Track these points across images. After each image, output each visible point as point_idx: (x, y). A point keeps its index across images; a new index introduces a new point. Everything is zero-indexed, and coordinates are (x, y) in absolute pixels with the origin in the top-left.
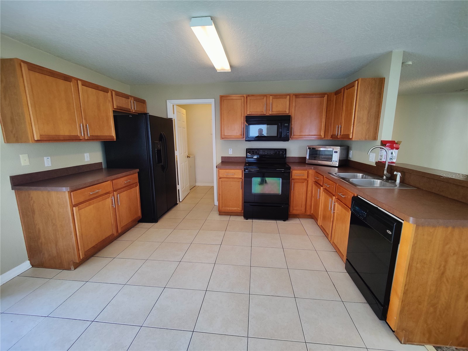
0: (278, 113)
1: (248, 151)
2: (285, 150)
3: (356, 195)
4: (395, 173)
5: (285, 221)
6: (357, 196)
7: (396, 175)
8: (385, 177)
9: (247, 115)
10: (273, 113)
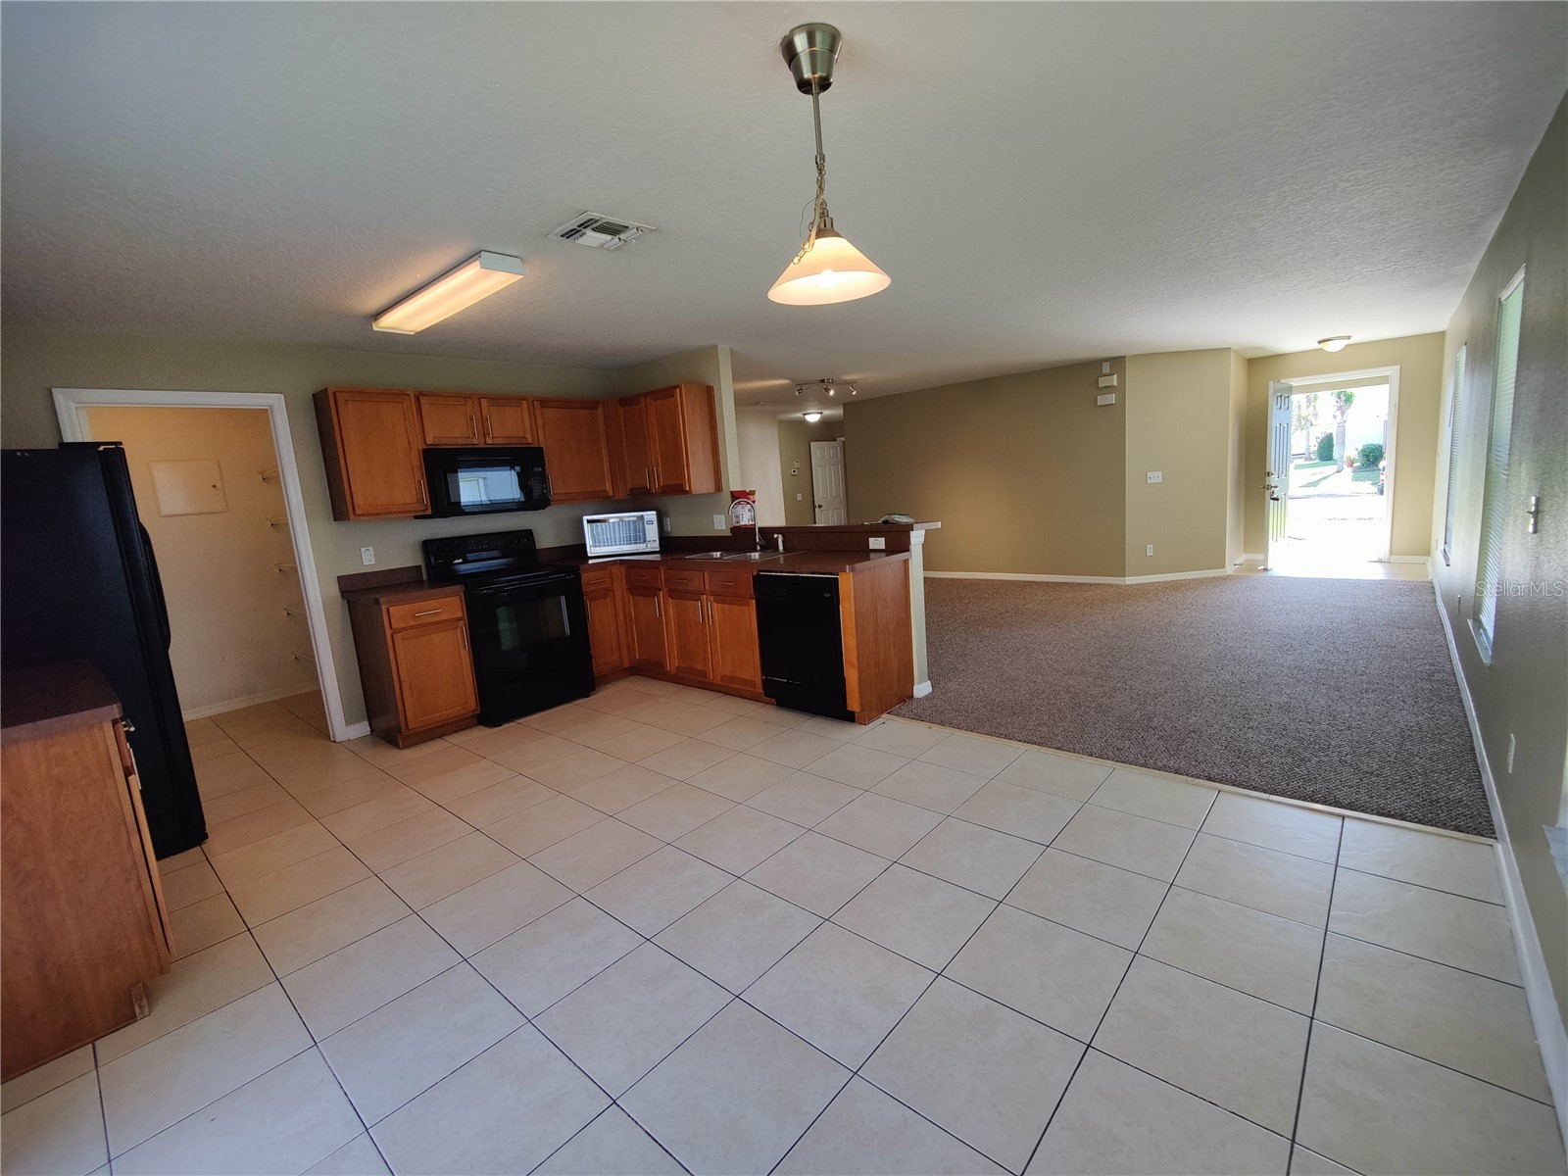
0: (508, 441)
1: (429, 547)
2: (528, 534)
3: (755, 573)
4: (775, 536)
5: (589, 696)
6: (758, 574)
7: (777, 538)
8: (758, 548)
9: (425, 447)
10: (497, 441)
